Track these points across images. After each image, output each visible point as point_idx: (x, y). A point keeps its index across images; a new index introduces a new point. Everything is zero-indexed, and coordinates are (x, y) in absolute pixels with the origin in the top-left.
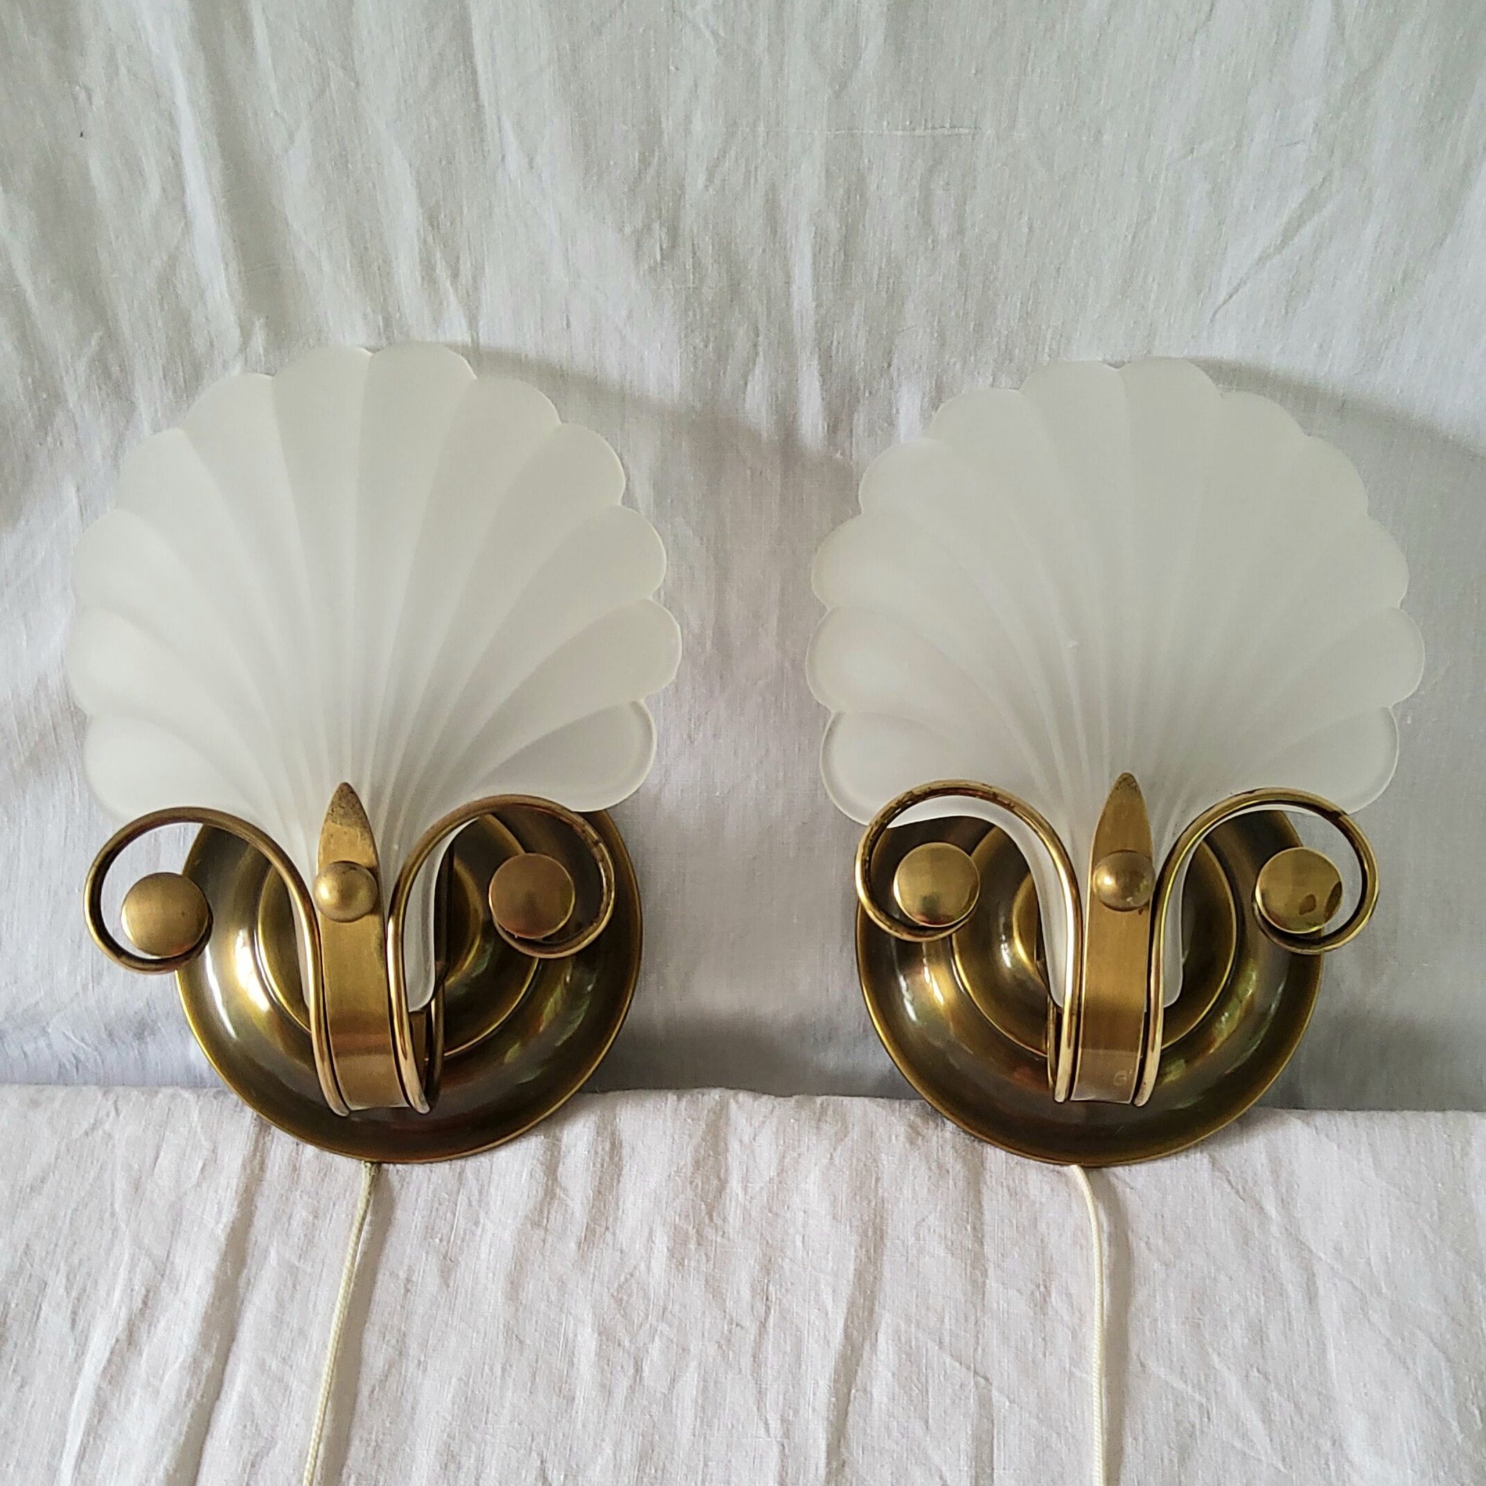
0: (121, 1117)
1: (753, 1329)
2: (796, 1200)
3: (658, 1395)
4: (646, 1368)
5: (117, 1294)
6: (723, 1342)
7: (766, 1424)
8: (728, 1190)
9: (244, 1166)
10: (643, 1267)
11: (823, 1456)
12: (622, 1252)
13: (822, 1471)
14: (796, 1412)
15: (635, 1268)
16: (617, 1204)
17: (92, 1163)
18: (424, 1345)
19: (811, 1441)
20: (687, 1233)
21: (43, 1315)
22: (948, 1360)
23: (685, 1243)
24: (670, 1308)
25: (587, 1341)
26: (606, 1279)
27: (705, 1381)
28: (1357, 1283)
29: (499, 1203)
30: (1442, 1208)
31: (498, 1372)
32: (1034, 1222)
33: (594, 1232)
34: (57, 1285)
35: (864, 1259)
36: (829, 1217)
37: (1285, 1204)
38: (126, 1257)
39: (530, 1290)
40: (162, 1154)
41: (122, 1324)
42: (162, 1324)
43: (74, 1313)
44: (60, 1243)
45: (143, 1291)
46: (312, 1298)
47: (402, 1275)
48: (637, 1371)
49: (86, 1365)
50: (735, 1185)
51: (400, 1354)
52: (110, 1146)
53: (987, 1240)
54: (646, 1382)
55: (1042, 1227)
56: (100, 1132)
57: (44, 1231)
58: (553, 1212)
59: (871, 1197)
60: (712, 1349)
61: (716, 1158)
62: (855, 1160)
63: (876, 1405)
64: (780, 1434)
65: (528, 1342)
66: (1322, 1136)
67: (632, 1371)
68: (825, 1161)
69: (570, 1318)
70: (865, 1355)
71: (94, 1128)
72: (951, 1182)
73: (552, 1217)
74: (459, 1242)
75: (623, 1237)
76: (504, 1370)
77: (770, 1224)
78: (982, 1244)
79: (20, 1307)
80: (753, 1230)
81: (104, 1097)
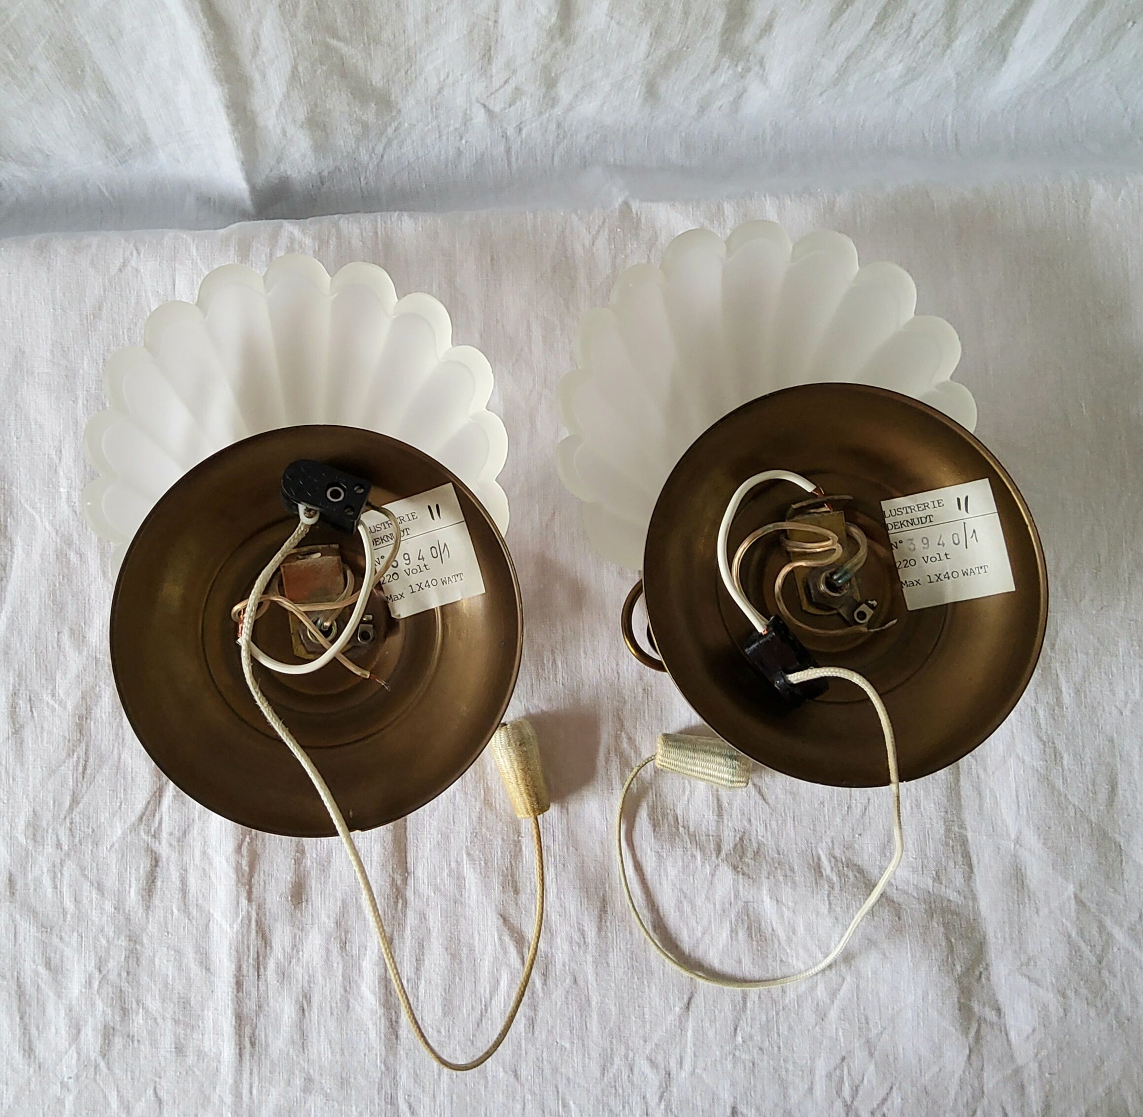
0: (142, 255)
17: (130, 292)
20: (553, 322)
23: (553, 330)
50: (582, 280)
52: (139, 278)
56: (130, 268)
71: (124, 265)
75: (510, 328)
81: (126, 240)
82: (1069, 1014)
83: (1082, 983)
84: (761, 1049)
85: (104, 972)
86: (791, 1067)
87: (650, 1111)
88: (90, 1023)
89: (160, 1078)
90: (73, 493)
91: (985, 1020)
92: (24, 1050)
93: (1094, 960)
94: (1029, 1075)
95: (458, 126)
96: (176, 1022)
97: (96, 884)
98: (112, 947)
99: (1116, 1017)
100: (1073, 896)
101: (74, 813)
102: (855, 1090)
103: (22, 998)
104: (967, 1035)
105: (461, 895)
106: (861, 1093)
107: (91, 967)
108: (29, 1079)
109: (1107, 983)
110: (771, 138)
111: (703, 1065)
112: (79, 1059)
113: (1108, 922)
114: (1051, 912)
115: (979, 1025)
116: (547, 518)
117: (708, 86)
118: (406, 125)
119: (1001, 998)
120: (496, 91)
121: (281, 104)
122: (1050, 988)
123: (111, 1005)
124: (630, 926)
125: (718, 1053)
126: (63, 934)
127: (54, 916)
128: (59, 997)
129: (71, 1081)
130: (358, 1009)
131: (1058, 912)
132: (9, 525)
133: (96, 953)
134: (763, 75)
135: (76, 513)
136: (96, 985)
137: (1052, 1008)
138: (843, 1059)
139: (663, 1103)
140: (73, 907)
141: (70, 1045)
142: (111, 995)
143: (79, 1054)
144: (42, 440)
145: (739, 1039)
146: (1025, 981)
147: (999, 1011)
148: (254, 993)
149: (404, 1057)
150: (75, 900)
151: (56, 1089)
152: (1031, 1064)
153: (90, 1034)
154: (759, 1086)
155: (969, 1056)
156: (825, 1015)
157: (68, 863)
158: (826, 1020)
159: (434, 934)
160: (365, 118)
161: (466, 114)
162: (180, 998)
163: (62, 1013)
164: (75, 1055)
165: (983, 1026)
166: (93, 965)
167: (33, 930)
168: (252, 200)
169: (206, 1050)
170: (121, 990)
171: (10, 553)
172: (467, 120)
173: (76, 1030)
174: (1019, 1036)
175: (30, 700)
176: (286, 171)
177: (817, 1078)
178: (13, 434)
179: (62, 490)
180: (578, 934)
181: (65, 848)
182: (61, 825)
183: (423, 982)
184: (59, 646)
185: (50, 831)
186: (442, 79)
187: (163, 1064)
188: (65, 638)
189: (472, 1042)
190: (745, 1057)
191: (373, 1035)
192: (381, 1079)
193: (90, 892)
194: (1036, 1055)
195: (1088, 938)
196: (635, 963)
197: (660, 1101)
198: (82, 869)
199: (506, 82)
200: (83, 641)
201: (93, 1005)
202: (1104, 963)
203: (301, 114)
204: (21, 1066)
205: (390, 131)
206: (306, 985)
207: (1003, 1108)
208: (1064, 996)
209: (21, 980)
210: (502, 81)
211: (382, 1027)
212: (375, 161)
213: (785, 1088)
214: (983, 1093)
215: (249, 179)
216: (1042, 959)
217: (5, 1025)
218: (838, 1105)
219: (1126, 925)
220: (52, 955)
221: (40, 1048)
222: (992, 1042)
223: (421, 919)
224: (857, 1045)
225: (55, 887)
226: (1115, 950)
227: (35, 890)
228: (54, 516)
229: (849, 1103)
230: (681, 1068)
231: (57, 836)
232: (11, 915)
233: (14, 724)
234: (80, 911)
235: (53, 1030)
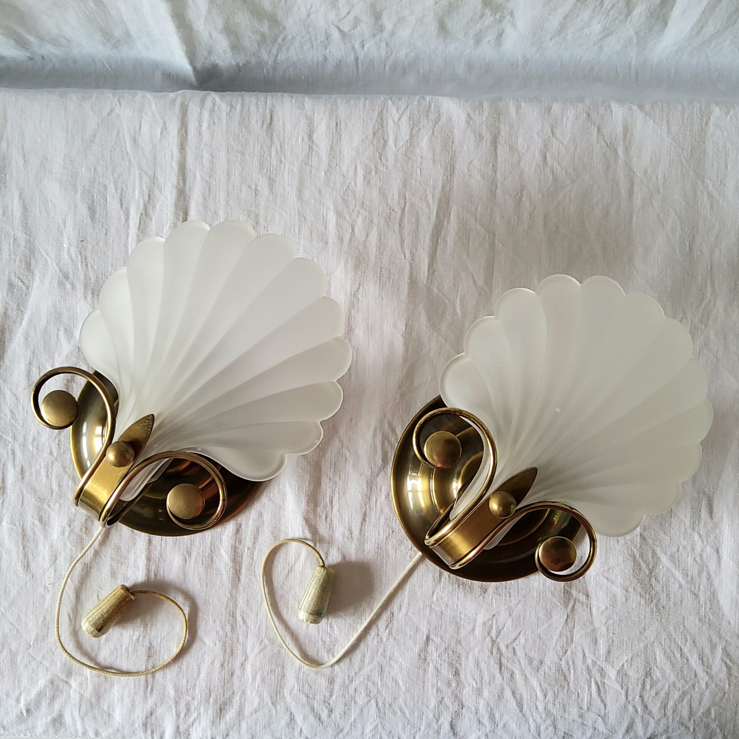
0: (122, 106)
1: (399, 213)
2: (418, 151)
3: (362, 241)
4: (356, 229)
5: (137, 192)
6: (387, 218)
7: (405, 254)
8: (388, 145)
9: (178, 133)
10: (353, 183)
11: (427, 268)
12: (344, 176)
13: (426, 275)
14: (417, 249)
15: (350, 184)
16: (340, 153)
17: (114, 128)
18: (266, 220)
19: (422, 262)
20: (371, 167)
21: (108, 200)
22: (478, 226)
23: (370, 172)
24: (365, 202)
25: (332, 218)
26: (338, 189)
27: (380, 235)
28: (651, 187)
29: (290, 153)
30: (693, 151)
31: (297, 231)
32: (519, 162)
33: (331, 167)
34: (111, 187)
35: (446, 180)
36: (432, 161)
37: (627, 150)
38: (137, 175)
39: (307, 194)
40: (142, 125)
41: (142, 207)
42: (158, 207)
43: (121, 200)
44: (108, 167)
45: (148, 192)
46: (217, 197)
47: (253, 187)
48: (352, 231)
49: (131, 224)
50: (391, 142)
51: (257, 223)
52: (120, 120)
53: (498, 171)
54: (356, 235)
55: (522, 164)
56: (114, 114)
57: (100, 162)
58: (313, 157)
59: (450, 151)
60: (383, 221)
61: (383, 130)
62: (443, 132)
63: (448, 246)
64: (410, 258)
65: (308, 218)
66: (648, 117)
67: (350, 231)
68: (430, 133)
69: (324, 207)
70: (445, 224)
71: (112, 111)
72: (484, 144)
73: (313, 160)
74: (275, 171)
75: (344, 169)
76: (299, 230)
77: (406, 162)
78: (496, 173)
79: (98, 197)
80: (399, 165)
81: (113, 96)
82: (628, 601)
83: (639, 584)
84: (446, 605)
85: (72, 527)
86: (463, 617)
87: (380, 633)
88: (62, 555)
89: (101, 589)
90: (71, 248)
91: (579, 601)
92: (25, 567)
93: (647, 572)
94: (601, 633)
95: (323, 39)
96: (112, 559)
97: (71, 477)
98: (78, 513)
99: (657, 605)
100: (639, 534)
101: (61, 435)
102: (499, 633)
103: (25, 538)
104: (567, 608)
105: (284, 504)
106: (501, 634)
107: (65, 523)
108: (27, 583)
109: (654, 586)
110: (522, 65)
111: (413, 611)
112: (55, 574)
113: (658, 551)
114: (626, 543)
115: (575, 602)
116: (355, 290)
117: (479, 26)
118: (290, 37)
119: (590, 589)
120: (343, 18)
121: (206, 16)
122: (619, 585)
123: (76, 546)
124: (379, 530)
125: (422, 605)
126: (50, 503)
127: (45, 492)
128: (46, 538)
129: (50, 586)
130: (218, 562)
131: (630, 543)
132: (32, 263)
133: (68, 516)
134: (513, 22)
135: (72, 260)
136: (67, 534)
137: (619, 597)
138: (494, 616)
139: (388, 630)
140: (57, 489)
141: (51, 566)
142: (75, 540)
143: (55, 571)
144: (55, 214)
145: (435, 598)
146: (605, 580)
147: (588, 596)
148: (158, 548)
149: (242, 591)
150: (59, 485)
151: (41, 590)
152: (602, 627)
153: (62, 561)
154: (444, 626)
155: (567, 620)
156: (486, 590)
157: (56, 463)
158: (486, 593)
159: (266, 525)
160: (262, 30)
161: (326, 32)
162: (115, 546)
163: (47, 548)
164: (53, 572)
165: (577, 603)
166: (66, 522)
167: (33, 499)
168: (195, 77)
169: (129, 576)
170: (82, 538)
171: (31, 280)
172: (328, 37)
173: (55, 559)
174: (598, 610)
175: (39, 368)
176: (215, 61)
177: (477, 624)
178: (37, 208)
179: (65, 245)
180: (348, 532)
181: (55, 454)
182: (53, 441)
183: (257, 550)
184: (58, 338)
185: (47, 444)
186: (308, 8)
187: (103, 581)
188: (62, 333)
189: (282, 587)
190: (437, 609)
191: (225, 577)
192: (228, 602)
193: (68, 481)
194: (606, 623)
195: (645, 558)
196: (379, 551)
197: (386, 629)
198: (64, 468)
199: (348, 13)
200: (71, 337)
201: (65, 545)
202: (653, 574)
203: (220, 23)
204: (22, 575)
205: (280, 40)
206: (189, 546)
207: (583, 650)
208: (627, 591)
209: (25, 527)
210: (346, 12)
211: (231, 573)
212: (272, 59)
213: (459, 628)
214: (573, 641)
215: (192, 63)
216: (617, 569)
217: (14, 551)
218: (488, 640)
219: (669, 554)
220: (43, 515)
221: (33, 566)
222: (581, 612)
223: (259, 515)
224: (503, 609)
225: (48, 477)
226: (661, 567)
227: (36, 477)
228: (59, 261)
229: (494, 639)
230: (400, 611)
231: (51, 448)
232: (21, 490)
233: (29, 381)
234: (61, 492)
235: (41, 557)
